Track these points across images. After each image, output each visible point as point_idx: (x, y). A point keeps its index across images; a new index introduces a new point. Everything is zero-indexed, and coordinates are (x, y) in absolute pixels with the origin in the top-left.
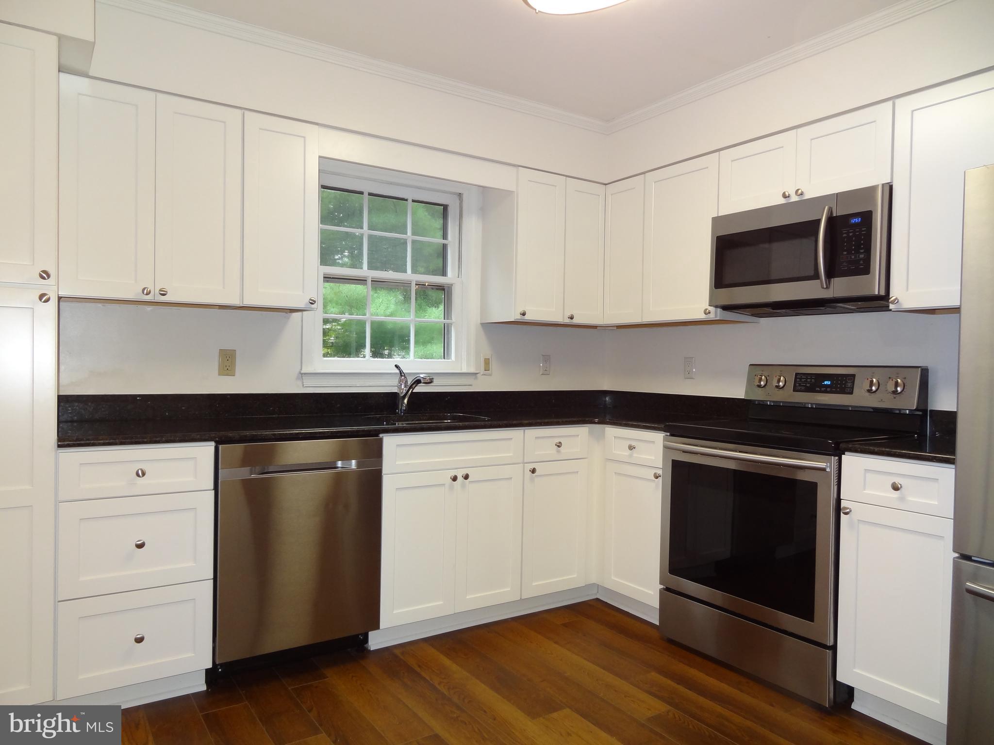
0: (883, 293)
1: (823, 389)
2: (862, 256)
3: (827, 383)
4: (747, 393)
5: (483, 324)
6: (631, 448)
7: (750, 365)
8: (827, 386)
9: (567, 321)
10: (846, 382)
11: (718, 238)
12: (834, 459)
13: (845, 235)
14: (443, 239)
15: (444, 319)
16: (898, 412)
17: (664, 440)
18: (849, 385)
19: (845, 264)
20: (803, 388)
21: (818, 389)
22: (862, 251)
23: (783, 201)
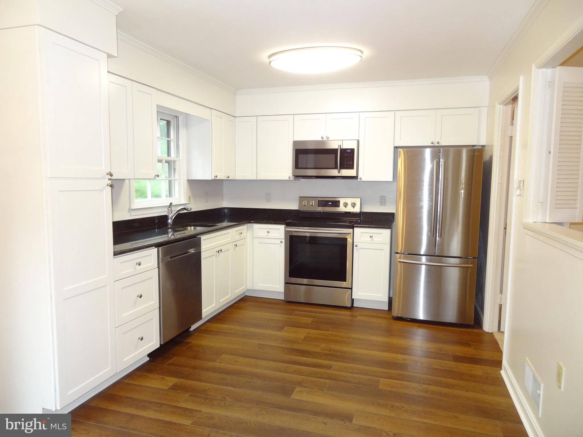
0: (357, 176)
1: (329, 206)
2: (351, 163)
3: (330, 203)
4: (299, 208)
5: (187, 180)
6: (268, 232)
7: (300, 197)
8: (330, 205)
9: (226, 178)
10: (337, 203)
11: (296, 149)
12: (352, 230)
13: (345, 155)
14: (168, 138)
15: (169, 178)
16: (352, 213)
17: (285, 228)
18: (338, 204)
19: (345, 165)
20: (321, 205)
21: (327, 206)
22: (351, 161)
23: (321, 139)
